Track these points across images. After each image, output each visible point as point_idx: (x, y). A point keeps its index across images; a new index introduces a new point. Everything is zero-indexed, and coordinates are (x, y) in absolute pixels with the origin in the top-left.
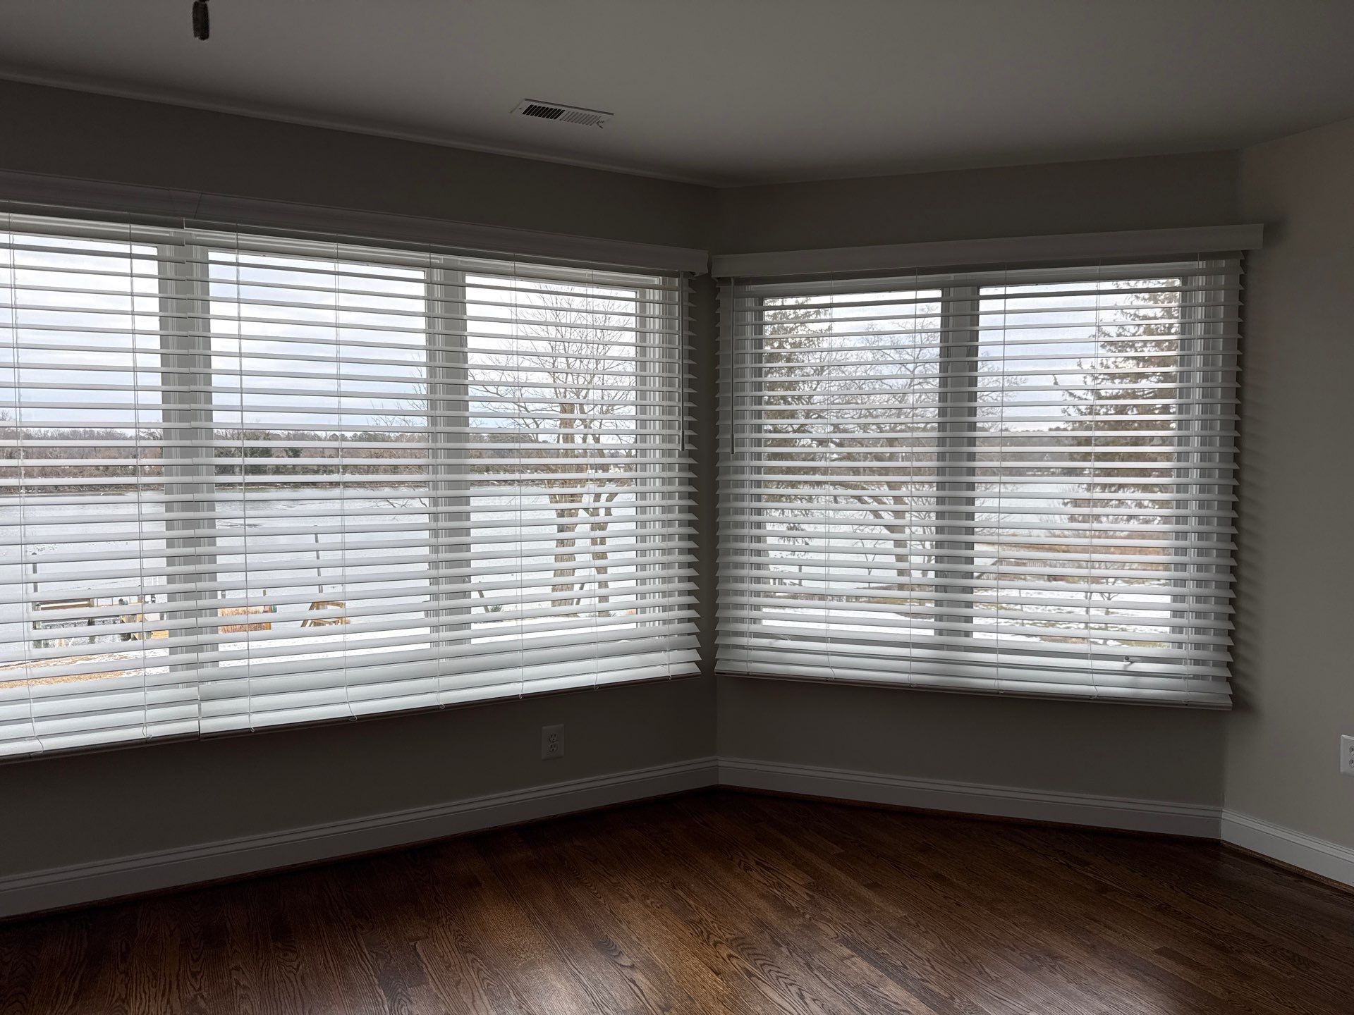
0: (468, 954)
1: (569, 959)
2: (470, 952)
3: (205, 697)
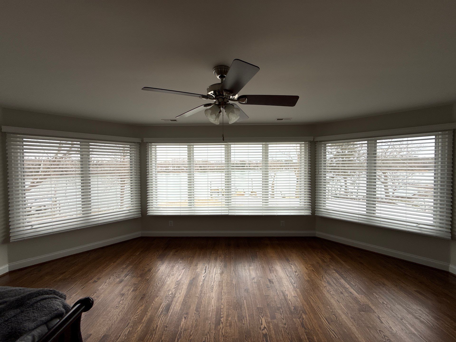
3: (229, 210)
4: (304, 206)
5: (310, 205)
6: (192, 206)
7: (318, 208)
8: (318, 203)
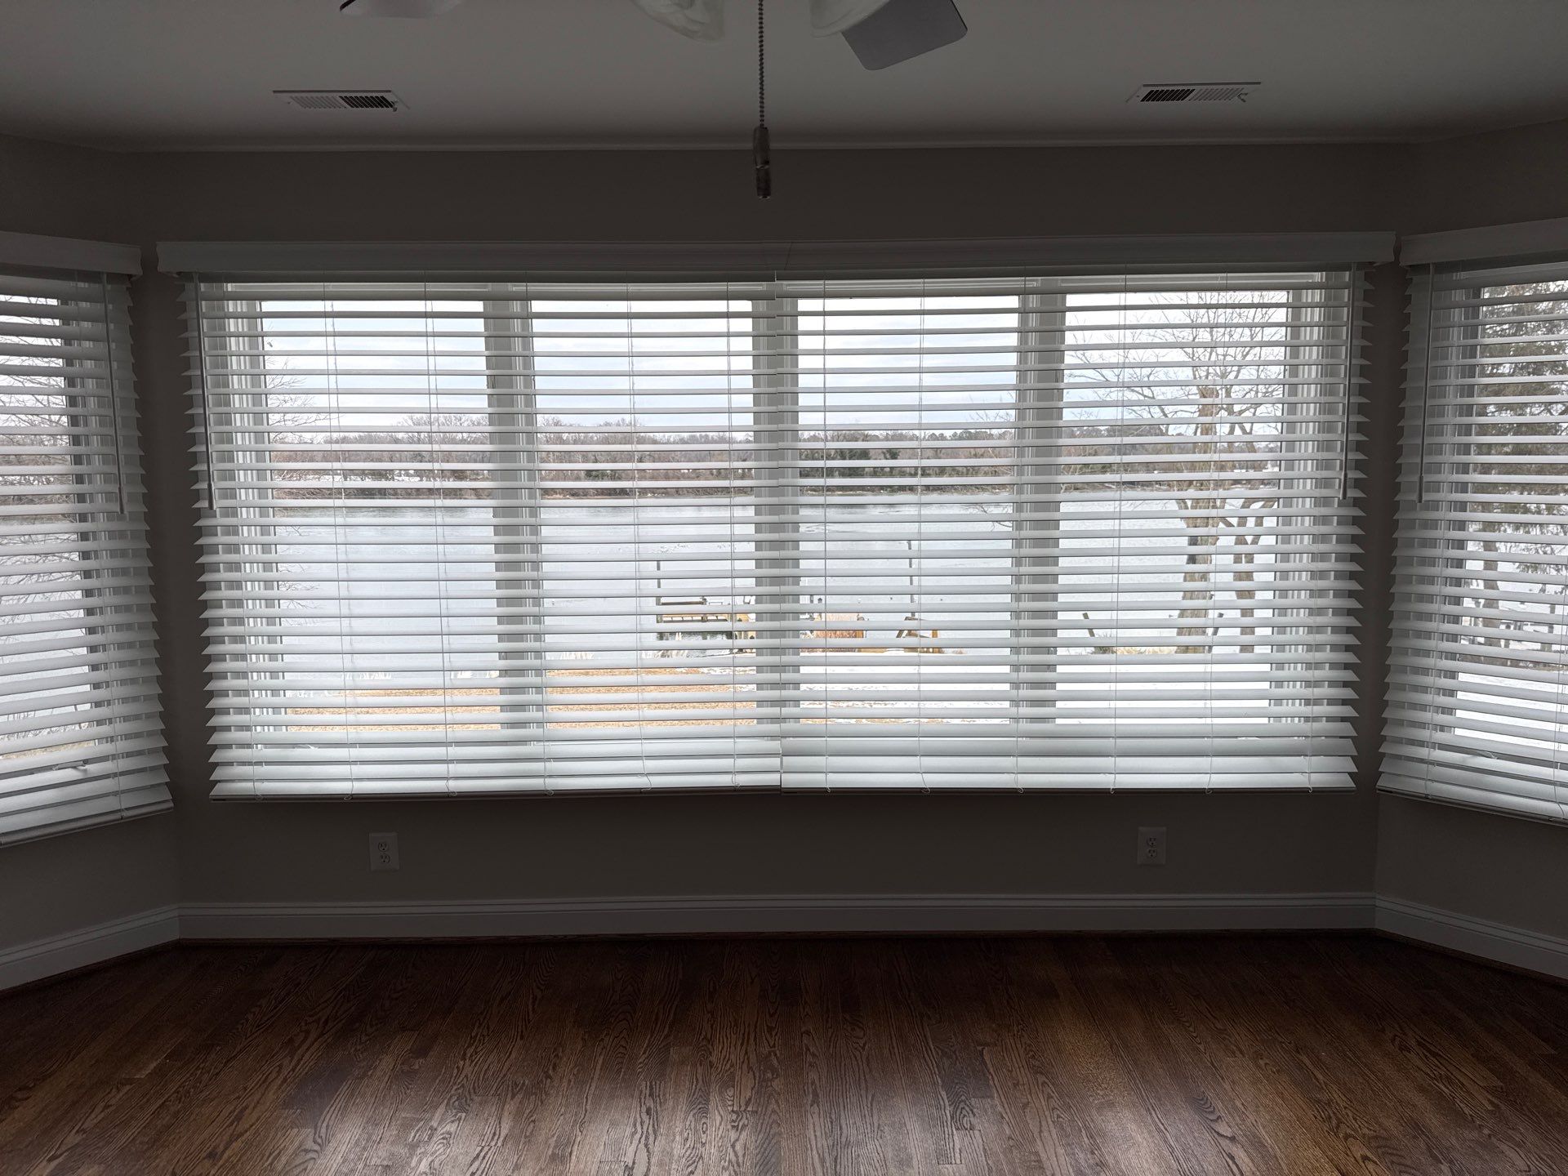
0: (1038, 1076)
1: (1154, 1110)
2: (1042, 1073)
3: (787, 754)
4: (1307, 727)
5: (1343, 719)
6: (533, 731)
7: (1399, 741)
8: (1401, 705)
